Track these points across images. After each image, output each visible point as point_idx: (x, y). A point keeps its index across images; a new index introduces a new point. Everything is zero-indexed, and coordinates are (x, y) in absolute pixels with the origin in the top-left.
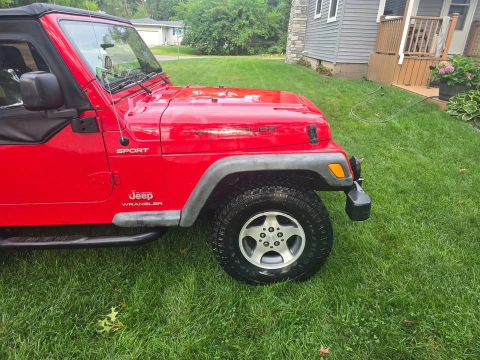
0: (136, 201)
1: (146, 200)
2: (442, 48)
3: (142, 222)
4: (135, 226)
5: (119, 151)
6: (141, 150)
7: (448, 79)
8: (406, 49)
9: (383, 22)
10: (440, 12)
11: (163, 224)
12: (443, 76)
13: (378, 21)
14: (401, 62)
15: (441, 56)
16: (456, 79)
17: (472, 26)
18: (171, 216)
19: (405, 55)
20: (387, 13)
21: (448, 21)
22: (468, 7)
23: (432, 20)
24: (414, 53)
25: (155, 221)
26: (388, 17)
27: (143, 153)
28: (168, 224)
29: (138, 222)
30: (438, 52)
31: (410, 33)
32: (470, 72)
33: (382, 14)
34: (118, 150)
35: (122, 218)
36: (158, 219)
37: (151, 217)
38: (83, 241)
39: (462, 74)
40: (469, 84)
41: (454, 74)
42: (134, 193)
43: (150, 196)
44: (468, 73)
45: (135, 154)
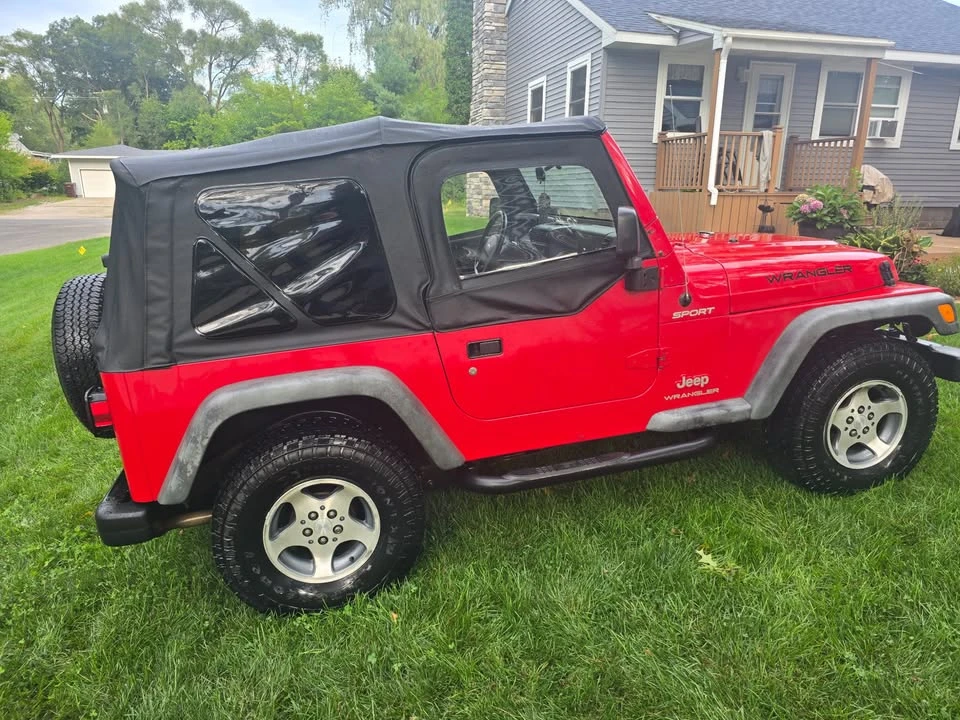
0: (686, 390)
1: (698, 388)
2: (768, 177)
3: (701, 420)
4: (691, 427)
5: (677, 315)
6: (703, 311)
7: (816, 220)
8: (717, 182)
9: (665, 142)
10: (741, 126)
11: (728, 419)
12: (809, 216)
13: (655, 140)
14: (714, 201)
15: (766, 191)
16: (828, 219)
17: (788, 144)
18: (737, 407)
19: (720, 191)
20: (666, 127)
21: (771, 139)
22: (778, 117)
23: (733, 136)
24: (728, 186)
25: (719, 415)
26: (670, 135)
27: (707, 315)
28: (735, 419)
29: (695, 420)
30: (762, 185)
31: (720, 155)
32: (846, 207)
33: (660, 130)
34: (674, 314)
35: (663, 420)
36: (723, 412)
37: (711, 412)
38: (626, 459)
39: (834, 212)
40: (846, 225)
41: (825, 212)
42: (684, 378)
43: (705, 380)
44: (842, 210)
45: (697, 317)
